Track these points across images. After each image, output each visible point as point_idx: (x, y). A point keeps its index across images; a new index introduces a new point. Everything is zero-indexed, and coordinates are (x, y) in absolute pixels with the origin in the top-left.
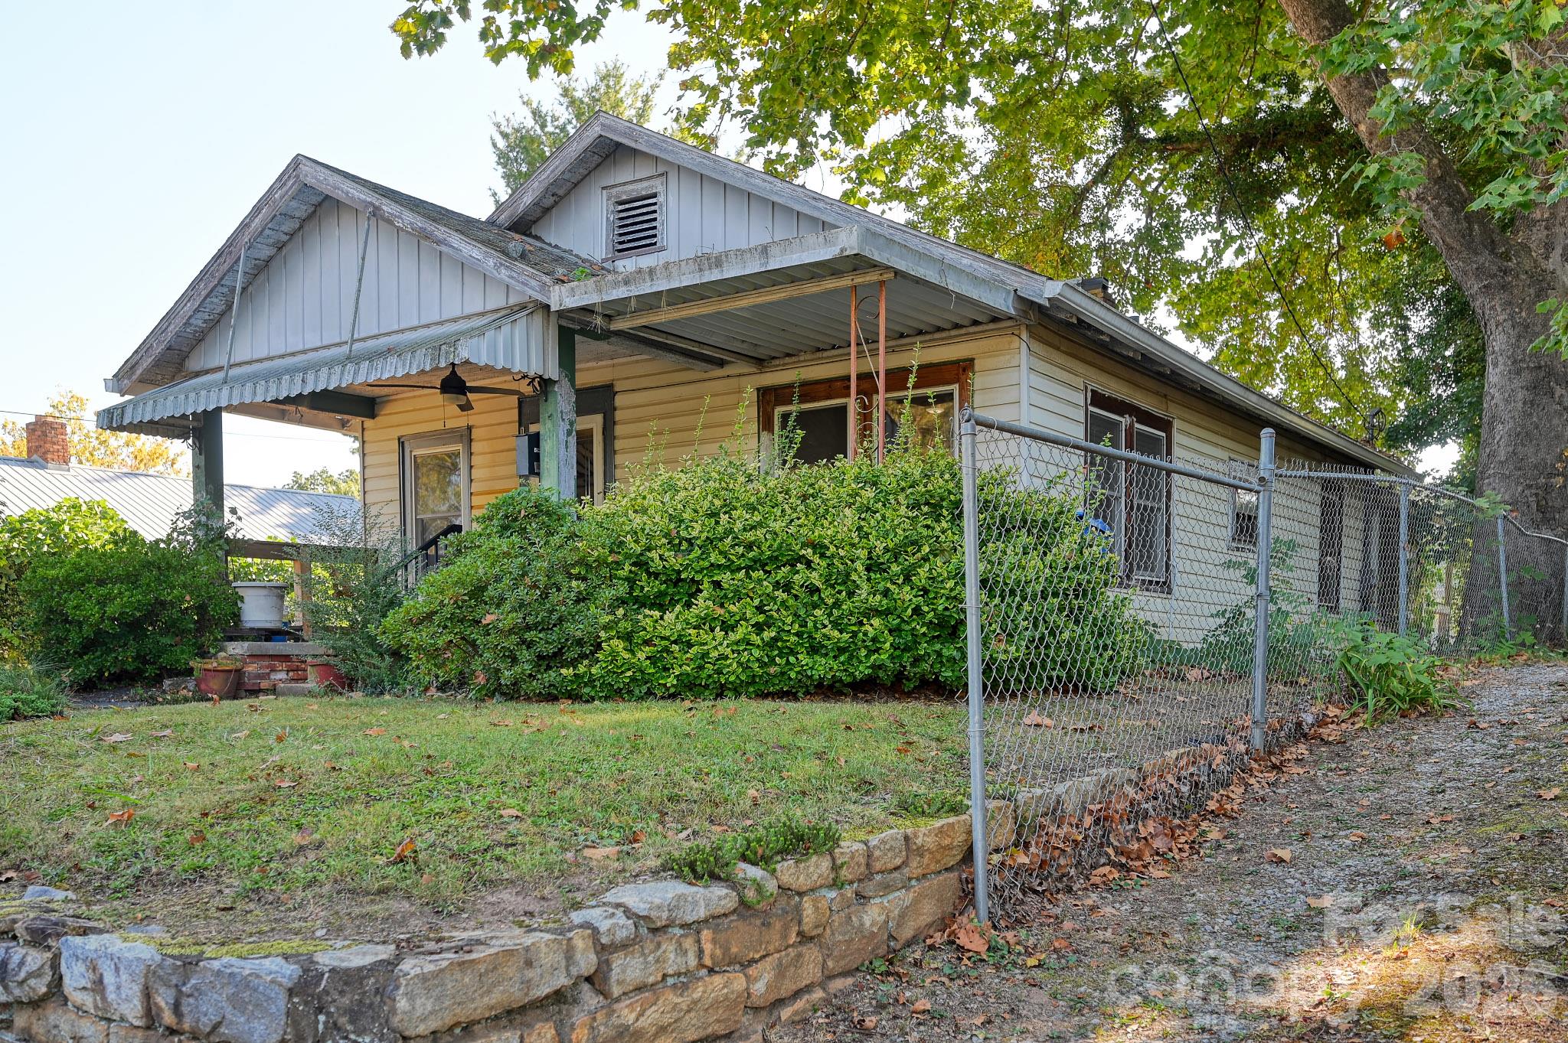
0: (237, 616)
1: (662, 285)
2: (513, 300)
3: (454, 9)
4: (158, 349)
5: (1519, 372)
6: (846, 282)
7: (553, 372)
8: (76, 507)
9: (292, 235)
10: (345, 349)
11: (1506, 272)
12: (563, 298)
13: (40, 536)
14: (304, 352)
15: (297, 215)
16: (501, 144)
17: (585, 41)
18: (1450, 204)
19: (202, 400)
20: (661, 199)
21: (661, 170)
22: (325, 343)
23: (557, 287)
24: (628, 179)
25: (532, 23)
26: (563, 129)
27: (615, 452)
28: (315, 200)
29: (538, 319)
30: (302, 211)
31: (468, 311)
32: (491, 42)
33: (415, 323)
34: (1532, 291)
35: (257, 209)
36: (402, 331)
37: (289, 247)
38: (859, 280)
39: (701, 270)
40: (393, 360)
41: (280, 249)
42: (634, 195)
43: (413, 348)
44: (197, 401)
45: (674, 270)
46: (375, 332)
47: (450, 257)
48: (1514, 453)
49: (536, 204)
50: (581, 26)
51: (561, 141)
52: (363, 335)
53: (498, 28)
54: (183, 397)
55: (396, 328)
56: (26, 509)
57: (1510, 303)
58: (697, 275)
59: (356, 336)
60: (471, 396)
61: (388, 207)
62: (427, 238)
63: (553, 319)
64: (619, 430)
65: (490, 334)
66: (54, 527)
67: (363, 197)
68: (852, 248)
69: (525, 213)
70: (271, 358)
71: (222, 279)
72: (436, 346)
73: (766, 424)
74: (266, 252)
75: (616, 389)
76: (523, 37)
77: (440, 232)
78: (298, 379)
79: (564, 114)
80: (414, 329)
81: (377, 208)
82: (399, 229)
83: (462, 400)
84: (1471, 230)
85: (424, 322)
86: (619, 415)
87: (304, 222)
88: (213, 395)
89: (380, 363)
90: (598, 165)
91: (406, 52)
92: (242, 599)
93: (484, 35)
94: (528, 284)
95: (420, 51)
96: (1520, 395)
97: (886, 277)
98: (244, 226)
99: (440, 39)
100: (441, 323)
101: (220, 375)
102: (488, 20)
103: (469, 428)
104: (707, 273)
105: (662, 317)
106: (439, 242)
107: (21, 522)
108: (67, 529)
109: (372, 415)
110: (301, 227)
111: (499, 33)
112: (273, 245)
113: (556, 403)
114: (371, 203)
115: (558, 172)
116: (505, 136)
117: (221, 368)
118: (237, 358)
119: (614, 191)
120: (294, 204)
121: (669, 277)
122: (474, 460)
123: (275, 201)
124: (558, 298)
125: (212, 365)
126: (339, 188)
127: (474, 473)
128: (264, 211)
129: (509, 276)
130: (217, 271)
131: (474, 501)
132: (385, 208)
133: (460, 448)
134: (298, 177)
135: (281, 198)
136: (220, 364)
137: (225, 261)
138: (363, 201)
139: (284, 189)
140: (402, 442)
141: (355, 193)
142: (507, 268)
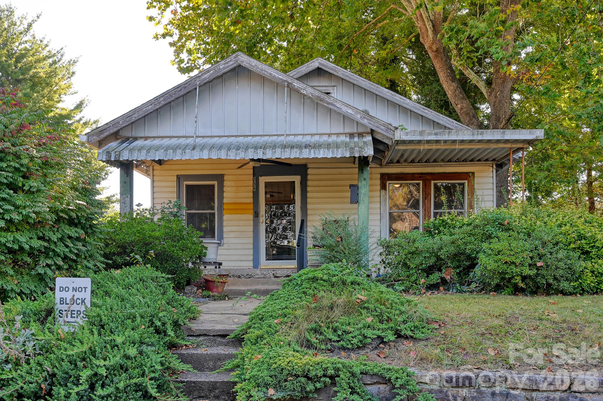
6: (509, 146)
12: (401, 135)
23: (398, 131)
24: (317, 85)
27: (307, 192)
38: (514, 146)
47: (335, 111)
58: (471, 136)
64: (310, 183)
68: (542, 137)
73: (383, 187)
81: (290, 83)
82: (301, 93)
86: (309, 177)
97: (525, 146)
103: (223, 175)
114: (286, 81)
122: (225, 189)
123: (219, 69)
124: (399, 135)
125: (142, 135)
126: (265, 71)
127: (225, 195)
128: (211, 72)
129: (369, 123)
130: (174, 94)
131: (225, 207)
132: (295, 84)
133: (215, 183)
134: (237, 61)
135: (224, 68)
136: (148, 135)
137: (180, 90)
138: (281, 79)
139: (227, 65)
140: (179, 177)
141: (276, 75)
142: (368, 119)
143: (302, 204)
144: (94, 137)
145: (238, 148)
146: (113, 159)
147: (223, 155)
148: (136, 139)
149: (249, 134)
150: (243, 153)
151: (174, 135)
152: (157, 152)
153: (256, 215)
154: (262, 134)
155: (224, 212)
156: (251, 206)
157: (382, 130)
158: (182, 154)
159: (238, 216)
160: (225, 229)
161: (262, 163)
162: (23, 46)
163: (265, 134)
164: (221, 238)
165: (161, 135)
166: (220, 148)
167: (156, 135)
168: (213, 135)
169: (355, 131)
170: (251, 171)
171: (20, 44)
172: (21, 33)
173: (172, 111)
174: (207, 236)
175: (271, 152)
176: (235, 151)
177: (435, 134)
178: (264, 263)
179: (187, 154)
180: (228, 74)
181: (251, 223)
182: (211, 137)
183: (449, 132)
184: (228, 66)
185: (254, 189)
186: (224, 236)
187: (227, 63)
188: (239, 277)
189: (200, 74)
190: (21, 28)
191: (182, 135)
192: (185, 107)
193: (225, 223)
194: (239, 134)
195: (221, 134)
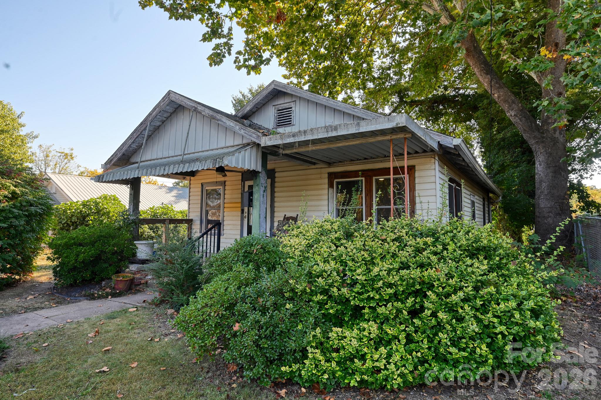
0: (134, 255)
1: (310, 137)
2: (245, 141)
3: (227, 52)
4: (119, 155)
5: (549, 167)
6: (388, 137)
7: (259, 169)
8: (105, 198)
9: (167, 118)
10: (181, 158)
11: (543, 137)
12: (266, 142)
13: (92, 207)
14: (169, 157)
15: (169, 111)
16: (234, 102)
17: (265, 65)
18: (525, 118)
19: (129, 174)
20: (293, 109)
21: (293, 100)
22: (176, 154)
23: (264, 137)
24: (283, 103)
25: (250, 59)
26: (249, 99)
27: (275, 192)
28: (176, 106)
29: (254, 149)
30: (171, 110)
31: (227, 145)
32: (237, 64)
33: (208, 149)
34: (552, 143)
35: (155, 109)
36: (203, 151)
37: (166, 122)
38: (394, 137)
39: (327, 132)
40: (198, 163)
41: (163, 123)
42: (284, 108)
43: (206, 159)
44: (127, 174)
45: (315, 132)
46: (193, 151)
47: (221, 125)
48: (550, 192)
49: (250, 110)
50: (264, 61)
51: (249, 101)
52: (189, 152)
53: (240, 60)
54: (122, 173)
55: (201, 150)
56: (89, 198)
57: (545, 147)
58: (326, 134)
59: (186, 152)
60: (227, 173)
61: (200, 108)
62: (214, 119)
63: (260, 149)
64: (276, 185)
65: (236, 155)
66: (97, 204)
67: (191, 104)
68: (402, 123)
69: (247, 113)
70: (157, 159)
71: (142, 132)
72: (215, 158)
73: (331, 185)
74: (158, 124)
75: (276, 171)
76: (247, 63)
77: (219, 116)
78: (162, 169)
79: (250, 96)
80: (208, 151)
81: (196, 108)
82: (204, 116)
83: (223, 174)
84: (532, 125)
85: (211, 148)
86: (276, 180)
87: (172, 114)
88: (133, 173)
89: (193, 164)
90: (272, 98)
91: (211, 65)
92: (137, 248)
93: (235, 62)
94: (252, 136)
95: (215, 65)
96: (550, 174)
97: (407, 136)
98: (150, 114)
99: (221, 61)
100: (217, 149)
101: (136, 165)
102: (237, 58)
103: (225, 182)
104: (330, 133)
105: (302, 150)
106: (218, 120)
107: (87, 202)
108: (101, 204)
109: (194, 176)
110: (171, 115)
111: (240, 61)
112: (161, 121)
113: (260, 180)
114: (194, 107)
115: (259, 100)
116: (235, 100)
117: (137, 163)
118: (143, 159)
119: (277, 107)
120: (168, 107)
121: (313, 134)
122: (226, 192)
123: (161, 106)
124: (264, 141)
126: (183, 101)
127: (226, 196)
128: (157, 109)
129: (244, 133)
130: (140, 129)
131: (225, 205)
133: (221, 188)
134: (169, 98)
137: (143, 126)
138: (191, 106)
140: (202, 184)
141: (189, 103)
142: (243, 130)
143: (271, 202)
144: (108, 165)
153: (242, 212)
155: (225, 209)
157: (254, 137)
159: (232, 212)
160: (225, 223)
181: (240, 218)
184: (165, 103)
185: (242, 191)
186: (224, 228)
187: (165, 100)
193: (225, 218)
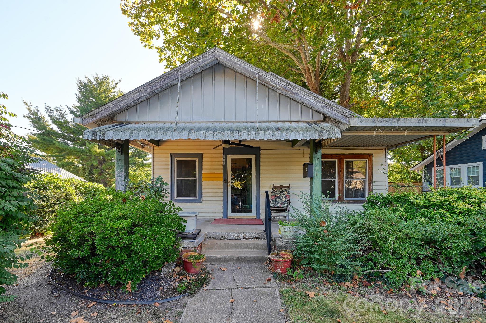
1: (402, 125)
27: (260, 166)
38: (437, 133)
45: (408, 121)
58: (417, 124)
62: (287, 91)
64: (262, 160)
67: (253, 70)
75: (261, 148)
77: (295, 90)
81: (260, 76)
86: (262, 156)
103: (202, 154)
104: (421, 123)
109: (158, 145)
121: (405, 122)
122: (204, 163)
123: (199, 62)
124: (355, 122)
125: (134, 120)
126: (239, 64)
127: (204, 167)
128: (192, 64)
129: (328, 111)
130: (159, 83)
131: (203, 175)
132: (265, 77)
133: (197, 159)
134: (214, 56)
135: (203, 62)
136: (139, 121)
137: (164, 80)
138: (253, 72)
139: (205, 59)
140: (171, 155)
141: (249, 68)
142: (327, 108)
143: (256, 174)
144: (88, 120)
145: (215, 130)
146: (98, 138)
147: (201, 136)
148: (129, 123)
149: (224, 121)
150: (220, 135)
151: (161, 120)
152: (140, 133)
153: (225, 181)
154: (235, 120)
155: (203, 179)
156: (222, 175)
157: (339, 117)
158: (163, 135)
159: (212, 182)
160: (203, 191)
161: (231, 146)
162: (113, 94)
163: (237, 120)
164: (201, 196)
165: (150, 120)
166: (199, 130)
167: (146, 121)
168: (193, 121)
169: (311, 119)
170: (222, 151)
171: (112, 93)
172: (112, 88)
173: (159, 101)
174: (191, 195)
175: (246, 133)
176: (212, 132)
177: (386, 121)
178: (230, 214)
179: (168, 135)
180: (206, 71)
181: (222, 187)
182: (192, 122)
183: (398, 120)
184: (207, 60)
185: (223, 163)
186: (203, 196)
187: (206, 57)
188: (215, 238)
189: (182, 66)
190: (112, 86)
191: (167, 120)
192: (170, 97)
193: (203, 187)
194: (215, 121)
195: (200, 121)
